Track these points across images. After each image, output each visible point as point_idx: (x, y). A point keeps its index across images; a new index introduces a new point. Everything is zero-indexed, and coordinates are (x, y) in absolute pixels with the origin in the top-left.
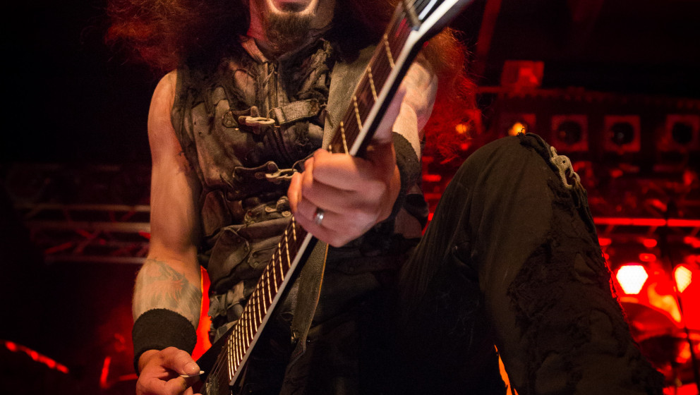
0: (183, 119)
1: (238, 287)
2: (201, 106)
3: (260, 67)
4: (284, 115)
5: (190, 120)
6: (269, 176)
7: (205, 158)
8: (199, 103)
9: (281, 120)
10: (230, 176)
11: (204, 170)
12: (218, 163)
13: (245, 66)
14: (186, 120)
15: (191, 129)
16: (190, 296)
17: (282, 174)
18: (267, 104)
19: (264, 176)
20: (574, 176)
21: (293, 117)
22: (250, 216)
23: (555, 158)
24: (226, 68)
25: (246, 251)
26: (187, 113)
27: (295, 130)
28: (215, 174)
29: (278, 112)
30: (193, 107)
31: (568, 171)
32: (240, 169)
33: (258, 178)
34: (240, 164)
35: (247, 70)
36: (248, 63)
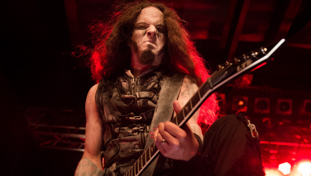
0: (99, 97)
1: (113, 164)
2: (107, 93)
3: (131, 80)
4: (139, 95)
5: (102, 98)
6: (131, 118)
7: (107, 112)
8: (106, 91)
9: (138, 97)
10: (116, 118)
11: (106, 117)
12: (112, 113)
13: (126, 79)
14: (100, 97)
15: (102, 101)
16: (98, 173)
17: (136, 118)
18: (133, 92)
19: (129, 118)
20: (256, 133)
21: (143, 96)
22: (121, 134)
23: (250, 125)
24: (119, 81)
25: (117, 150)
26: (101, 95)
27: (143, 101)
28: (110, 118)
29: (137, 94)
30: (103, 93)
31: (254, 131)
32: (120, 116)
33: (126, 119)
34: (120, 114)
35: (127, 81)
36: (127, 78)
